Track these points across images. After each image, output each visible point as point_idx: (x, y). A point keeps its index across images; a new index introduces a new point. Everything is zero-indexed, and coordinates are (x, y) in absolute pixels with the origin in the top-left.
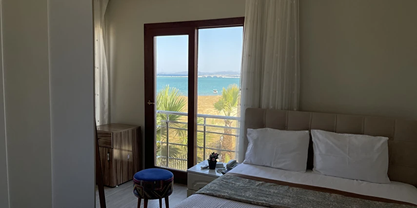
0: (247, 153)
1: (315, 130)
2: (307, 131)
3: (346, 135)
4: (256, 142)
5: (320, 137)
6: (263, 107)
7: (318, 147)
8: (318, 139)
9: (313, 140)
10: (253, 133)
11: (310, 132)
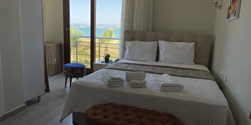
0: (125, 54)
1: (161, 41)
2: (156, 42)
3: (175, 42)
4: (130, 48)
5: (163, 44)
6: (133, 30)
7: (161, 49)
8: (162, 45)
9: (159, 46)
10: (129, 44)
11: (158, 42)
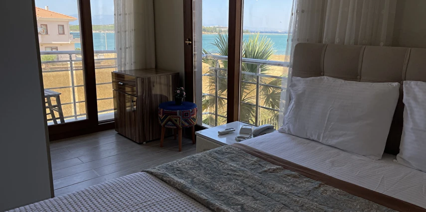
1: (413, 83)
2: (396, 84)
4: (299, 99)
5: (420, 95)
7: (411, 114)
8: (415, 99)
9: (404, 101)
11: (402, 85)
